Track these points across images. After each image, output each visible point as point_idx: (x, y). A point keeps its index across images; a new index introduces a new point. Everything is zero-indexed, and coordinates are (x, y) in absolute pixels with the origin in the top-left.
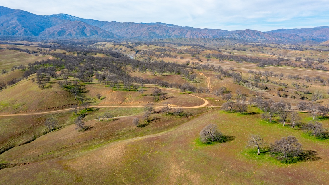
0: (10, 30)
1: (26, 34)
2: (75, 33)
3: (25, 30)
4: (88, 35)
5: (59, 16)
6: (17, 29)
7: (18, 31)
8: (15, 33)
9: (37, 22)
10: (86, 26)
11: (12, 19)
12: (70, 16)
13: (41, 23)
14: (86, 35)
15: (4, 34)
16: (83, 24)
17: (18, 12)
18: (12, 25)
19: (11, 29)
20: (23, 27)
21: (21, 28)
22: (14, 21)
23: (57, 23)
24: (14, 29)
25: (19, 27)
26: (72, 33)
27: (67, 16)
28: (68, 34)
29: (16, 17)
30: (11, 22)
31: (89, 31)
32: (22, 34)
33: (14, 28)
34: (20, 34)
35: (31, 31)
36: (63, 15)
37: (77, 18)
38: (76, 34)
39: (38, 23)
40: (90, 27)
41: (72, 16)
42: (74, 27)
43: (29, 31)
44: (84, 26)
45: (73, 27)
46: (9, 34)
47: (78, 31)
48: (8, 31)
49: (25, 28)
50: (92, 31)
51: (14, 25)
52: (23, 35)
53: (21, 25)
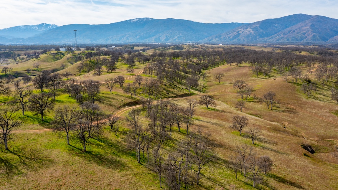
0: (299, 36)
1: (313, 40)
3: (314, 35)
6: (306, 35)
7: (306, 37)
8: (303, 39)
9: (333, 26)
11: (306, 25)
15: (293, 40)
17: (315, 18)
18: (303, 31)
19: (300, 35)
20: (314, 32)
21: (311, 34)
22: (306, 28)
24: (303, 35)
25: (310, 32)
29: (310, 23)
30: (303, 28)
32: (310, 39)
33: (304, 34)
34: (308, 40)
35: (320, 37)
39: (333, 27)
43: (318, 37)
46: (298, 40)
48: (296, 37)
49: (315, 34)
51: (305, 31)
52: (310, 41)
53: (312, 30)
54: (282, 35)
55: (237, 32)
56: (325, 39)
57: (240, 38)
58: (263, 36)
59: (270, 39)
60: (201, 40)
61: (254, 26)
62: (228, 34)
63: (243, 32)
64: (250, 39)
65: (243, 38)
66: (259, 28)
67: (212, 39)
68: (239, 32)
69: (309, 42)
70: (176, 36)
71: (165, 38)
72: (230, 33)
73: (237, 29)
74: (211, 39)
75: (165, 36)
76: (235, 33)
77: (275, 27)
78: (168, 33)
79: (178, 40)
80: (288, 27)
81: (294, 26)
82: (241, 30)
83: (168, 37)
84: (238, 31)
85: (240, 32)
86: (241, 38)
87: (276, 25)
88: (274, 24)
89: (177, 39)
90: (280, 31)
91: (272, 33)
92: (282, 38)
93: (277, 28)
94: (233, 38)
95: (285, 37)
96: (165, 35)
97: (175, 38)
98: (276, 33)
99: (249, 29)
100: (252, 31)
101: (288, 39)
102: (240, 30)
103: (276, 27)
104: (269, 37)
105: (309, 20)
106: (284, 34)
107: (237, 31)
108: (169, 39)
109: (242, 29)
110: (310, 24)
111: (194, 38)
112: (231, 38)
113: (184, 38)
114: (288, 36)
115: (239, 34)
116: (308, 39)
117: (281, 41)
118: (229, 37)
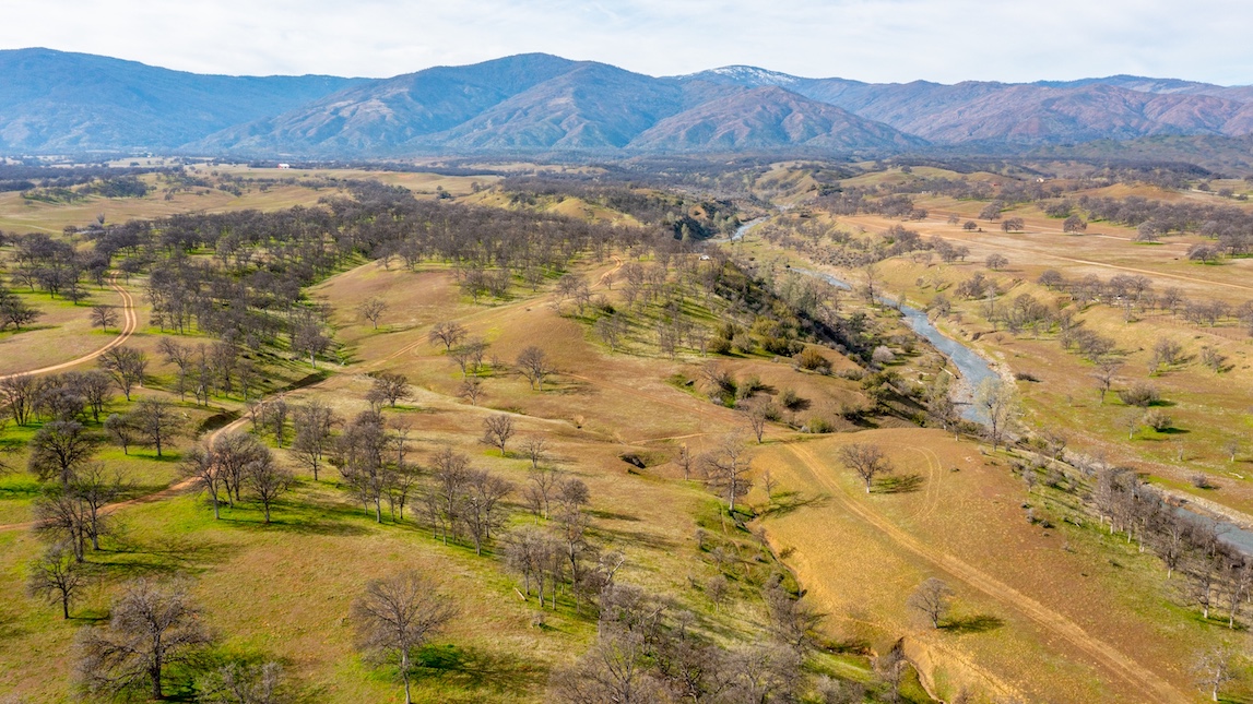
0: (542, 130)
1: (587, 142)
2: (747, 131)
3: (586, 128)
4: (795, 136)
5: (723, 75)
6: (564, 126)
7: (565, 133)
8: (555, 140)
9: (636, 99)
10: (793, 104)
11: (560, 93)
12: (764, 71)
13: (647, 102)
14: (786, 137)
15: (524, 143)
16: (785, 98)
17: (583, 68)
18: (552, 112)
19: (546, 127)
20: (586, 117)
21: (576, 122)
22: (562, 101)
23: (701, 98)
24: (556, 127)
25: (573, 117)
26: (736, 132)
27: (751, 71)
28: (723, 136)
29: (571, 86)
30: (552, 103)
31: (801, 122)
32: (575, 141)
33: (558, 122)
34: (569, 142)
35: (603, 132)
36: (740, 69)
37: (788, 76)
38: (747, 136)
39: (639, 101)
40: (807, 106)
41: (770, 73)
42: (750, 111)
43: (597, 132)
44: (786, 104)
45: (746, 111)
46: (540, 144)
47: (759, 124)
48: (535, 134)
49: (588, 121)
50: (811, 123)
51: (559, 113)
52: (577, 146)
53: (579, 111)
54: (490, 126)
55: (332, 114)
56: (619, 140)
57: (344, 135)
58: (425, 126)
59: (451, 138)
60: (194, 143)
61: (391, 92)
62: (298, 121)
63: (353, 113)
64: (382, 138)
65: (358, 133)
66: (409, 98)
67: (237, 139)
68: (340, 114)
69: (574, 152)
70: (76, 125)
71: (26, 133)
72: (307, 117)
73: (333, 102)
74: (232, 136)
75: (26, 125)
76: (326, 116)
77: (464, 95)
78: (36, 113)
79: (89, 141)
80: (506, 97)
81: (523, 94)
82: (346, 106)
83: (42, 127)
84: (337, 111)
85: (345, 113)
86: (350, 135)
87: (466, 90)
88: (460, 87)
89: (84, 139)
90: (482, 109)
91: (455, 118)
92: (489, 136)
93: (473, 100)
94: (321, 136)
95: (500, 132)
96: (22, 120)
97: (75, 132)
98: (468, 118)
99: (374, 102)
100: (385, 110)
101: (511, 141)
102: (343, 104)
103: (470, 97)
104: (448, 133)
105: (567, 76)
106: (495, 121)
107: (331, 108)
108: (44, 140)
109: (351, 102)
110: (571, 89)
111: (159, 133)
112: (312, 133)
113: (117, 135)
114: (509, 129)
115: (342, 120)
116: (570, 139)
117: (489, 145)
118: (305, 132)
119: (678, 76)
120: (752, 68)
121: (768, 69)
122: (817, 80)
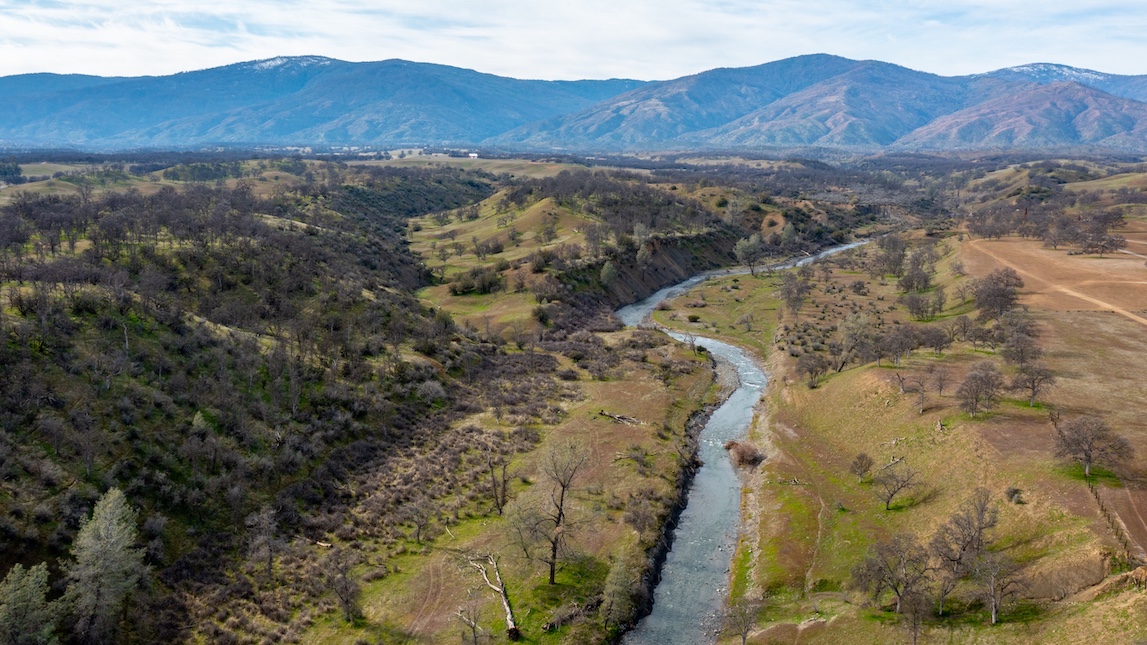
0: (805, 127)
1: (849, 140)
2: (1029, 128)
3: (851, 125)
4: (1087, 135)
5: (1021, 73)
6: (829, 123)
7: (829, 130)
8: (817, 137)
9: (914, 97)
10: (1089, 100)
11: (832, 91)
12: (1070, 68)
13: (925, 100)
14: (1075, 135)
15: (785, 140)
16: (1081, 94)
17: (862, 68)
18: (820, 110)
19: (810, 124)
20: (853, 115)
21: (842, 120)
22: (832, 99)
23: (986, 96)
24: (820, 125)
25: (840, 115)
26: (1016, 130)
27: (1055, 68)
28: (999, 136)
29: (845, 84)
30: (821, 102)
31: (1096, 119)
32: (839, 138)
33: (823, 119)
34: (831, 140)
35: (869, 130)
36: (1042, 67)
37: (1097, 73)
38: (1029, 134)
39: (915, 99)
40: (1107, 102)
41: (1076, 70)
42: (1037, 107)
43: (862, 130)
44: (1081, 101)
45: (1031, 108)
46: (801, 140)
47: (1044, 122)
48: (797, 132)
49: (854, 119)
50: (1109, 121)
51: (827, 111)
52: (838, 143)
53: (848, 109)
54: (756, 122)
55: (613, 112)
56: (885, 138)
57: (620, 131)
58: (697, 124)
59: (717, 134)
60: (493, 138)
61: (672, 91)
62: (584, 118)
63: (633, 111)
64: (654, 134)
65: (632, 130)
66: (686, 98)
67: (528, 134)
68: (621, 112)
69: (821, 148)
70: (405, 122)
71: (366, 128)
72: (591, 115)
73: (618, 101)
74: (525, 132)
75: (367, 121)
76: (608, 114)
77: (741, 95)
78: (378, 112)
79: (411, 135)
80: (781, 97)
81: (797, 94)
83: (378, 124)
84: (619, 109)
85: (625, 112)
86: (625, 131)
87: (743, 90)
88: (737, 87)
89: (407, 133)
90: (756, 108)
91: (728, 116)
92: (753, 132)
93: (748, 99)
94: (600, 132)
95: (763, 129)
96: (366, 118)
97: (403, 127)
98: (740, 116)
99: (653, 101)
100: (662, 109)
101: (772, 138)
102: (625, 103)
103: (744, 96)
104: (715, 130)
105: (844, 75)
106: (763, 119)
107: (614, 107)
108: (378, 134)
109: (633, 101)
110: (845, 88)
111: (469, 129)
112: (592, 129)
113: (433, 131)
114: (772, 126)
115: (621, 118)
116: (832, 137)
117: (750, 143)
118: (586, 129)
119: (971, 76)
120: (1057, 65)
121: (1074, 66)
122: (1132, 77)
